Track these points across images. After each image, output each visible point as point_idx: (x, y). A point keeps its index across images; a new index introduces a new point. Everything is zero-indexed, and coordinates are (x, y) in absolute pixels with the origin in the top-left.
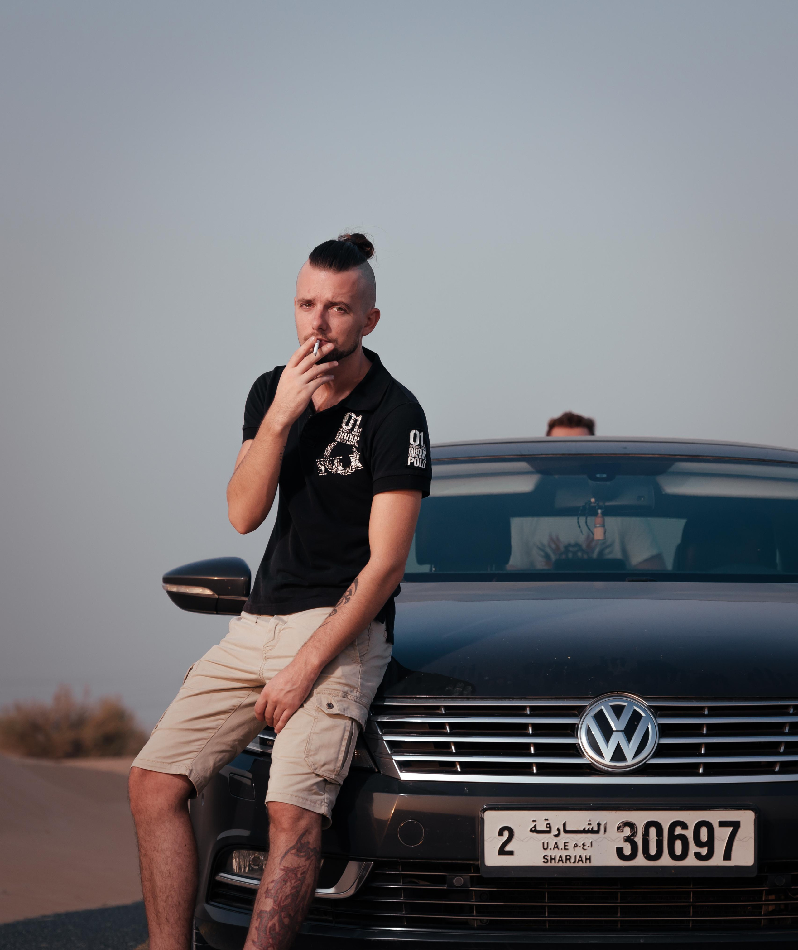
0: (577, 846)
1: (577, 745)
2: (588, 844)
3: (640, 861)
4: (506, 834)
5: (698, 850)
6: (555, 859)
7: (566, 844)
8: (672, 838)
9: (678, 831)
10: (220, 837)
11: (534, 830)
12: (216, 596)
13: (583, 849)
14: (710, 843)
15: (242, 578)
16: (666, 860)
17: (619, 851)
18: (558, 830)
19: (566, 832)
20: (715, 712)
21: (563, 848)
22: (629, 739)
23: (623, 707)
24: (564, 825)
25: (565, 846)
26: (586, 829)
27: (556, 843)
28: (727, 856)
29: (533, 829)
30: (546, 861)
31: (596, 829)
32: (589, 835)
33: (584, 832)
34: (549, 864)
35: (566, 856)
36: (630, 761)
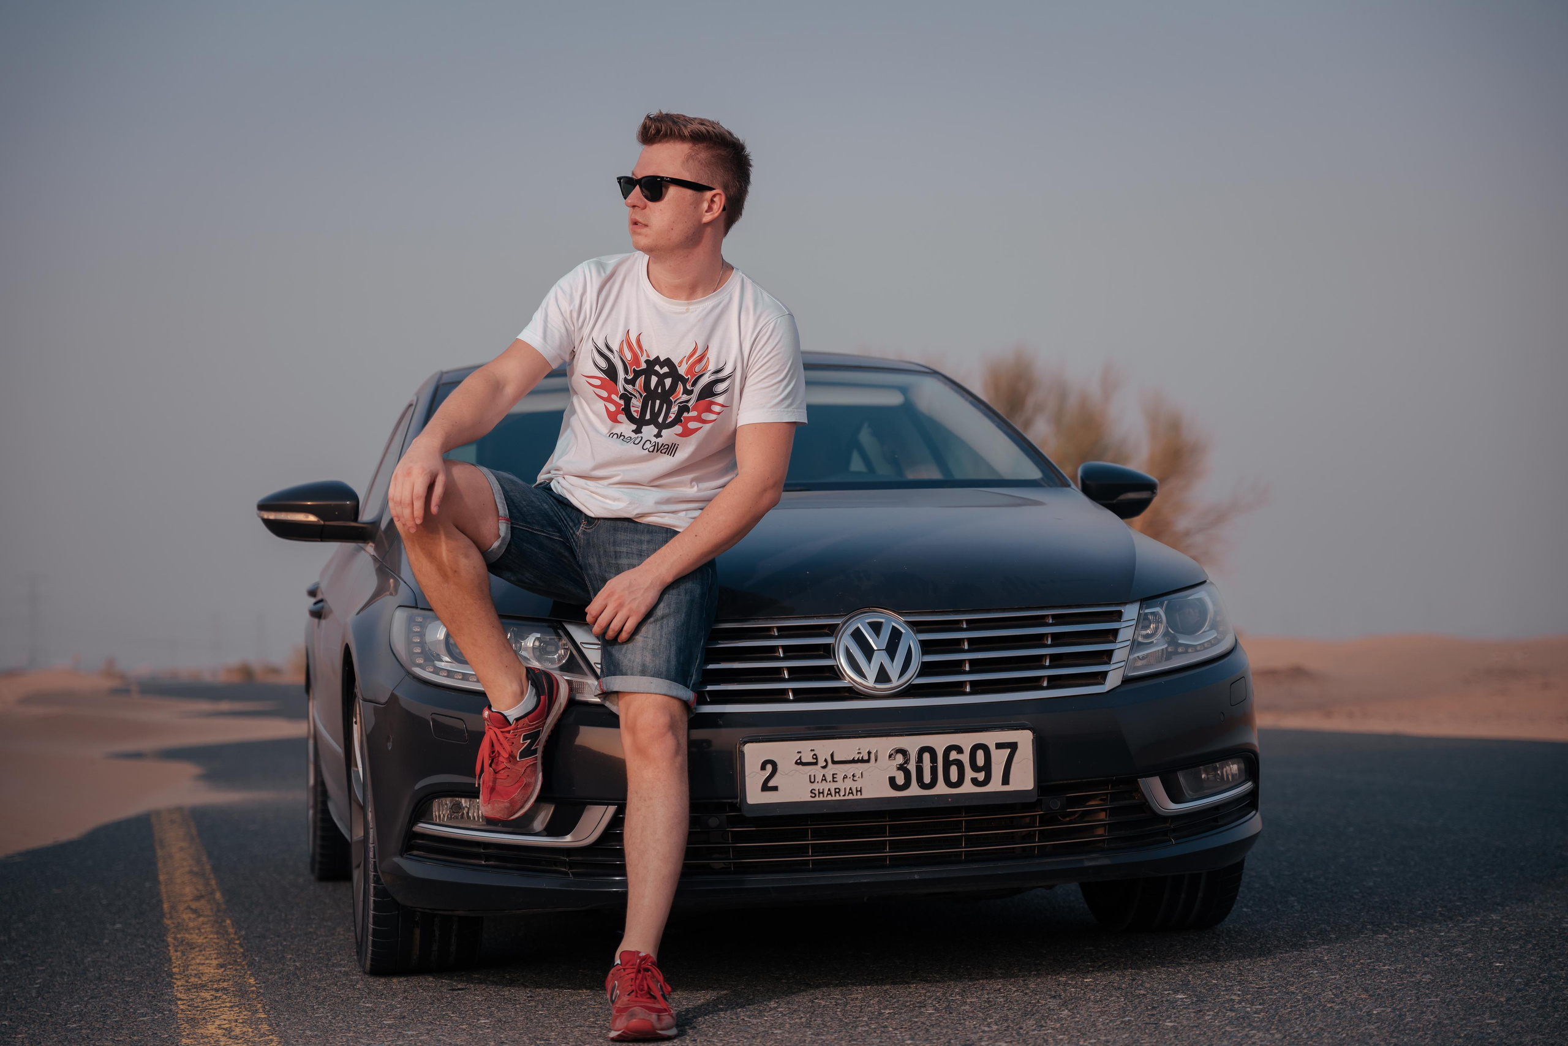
0: (847, 777)
1: (836, 667)
2: (858, 775)
3: (914, 790)
4: (769, 767)
5: (975, 775)
6: (823, 793)
7: (835, 776)
8: (947, 764)
9: (953, 755)
10: (418, 786)
11: (799, 763)
12: (322, 522)
13: (853, 780)
14: (987, 768)
15: (348, 503)
16: (941, 789)
17: (892, 780)
18: (826, 761)
19: (834, 762)
20: (973, 625)
21: (832, 781)
22: (892, 658)
23: (882, 623)
24: (832, 755)
25: (833, 778)
26: (856, 759)
27: (824, 776)
28: (1006, 780)
29: (799, 761)
30: (813, 795)
31: (866, 758)
32: (859, 765)
33: (853, 761)
34: (817, 799)
35: (835, 789)
36: (896, 682)
